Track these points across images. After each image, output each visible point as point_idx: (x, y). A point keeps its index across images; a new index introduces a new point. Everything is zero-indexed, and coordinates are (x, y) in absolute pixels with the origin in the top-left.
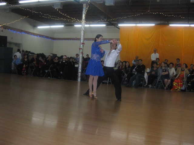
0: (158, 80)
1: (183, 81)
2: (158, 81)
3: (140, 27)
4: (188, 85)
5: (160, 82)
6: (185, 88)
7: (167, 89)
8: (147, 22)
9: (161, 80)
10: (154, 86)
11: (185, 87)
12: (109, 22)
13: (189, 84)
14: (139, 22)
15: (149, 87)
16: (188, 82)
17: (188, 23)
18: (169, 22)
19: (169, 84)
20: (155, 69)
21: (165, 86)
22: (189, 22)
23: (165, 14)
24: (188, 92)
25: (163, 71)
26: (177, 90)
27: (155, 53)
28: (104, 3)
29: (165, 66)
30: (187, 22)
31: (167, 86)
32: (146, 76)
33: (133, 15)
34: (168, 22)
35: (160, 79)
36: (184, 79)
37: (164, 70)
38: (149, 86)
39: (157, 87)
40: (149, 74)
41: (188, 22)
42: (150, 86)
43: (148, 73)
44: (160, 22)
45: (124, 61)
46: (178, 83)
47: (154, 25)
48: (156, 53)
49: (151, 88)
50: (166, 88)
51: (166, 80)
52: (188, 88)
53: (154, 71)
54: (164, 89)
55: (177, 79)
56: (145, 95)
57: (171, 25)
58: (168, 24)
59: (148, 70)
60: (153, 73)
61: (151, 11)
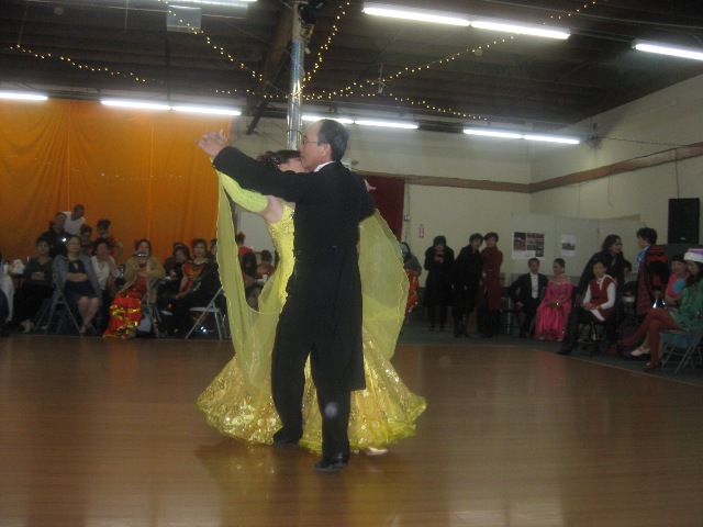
0: (55, 301)
1: (145, 303)
2: (53, 307)
4: (162, 315)
5: (59, 307)
6: (152, 327)
7: (88, 333)
8: (21, 85)
9: (64, 302)
10: (41, 325)
11: (152, 321)
13: (166, 313)
15: (23, 329)
16: (160, 304)
17: (169, 100)
18: (103, 92)
19: (97, 315)
20: (43, 261)
21: (80, 322)
22: (173, 96)
23: (78, 63)
24: (161, 337)
25: (71, 269)
26: (123, 331)
30: (165, 96)
31: (87, 321)
35: (60, 299)
36: (148, 294)
37: (76, 266)
38: (23, 324)
39: (52, 329)
41: (169, 96)
42: (27, 325)
44: (68, 89)
46: (126, 308)
49: (32, 331)
50: (83, 330)
51: (84, 299)
52: (161, 326)
53: (41, 268)
54: (78, 334)
55: (124, 295)
58: (96, 98)
59: (18, 266)
60: (38, 276)
61: (27, 48)
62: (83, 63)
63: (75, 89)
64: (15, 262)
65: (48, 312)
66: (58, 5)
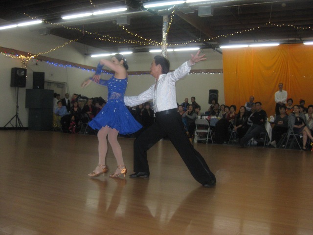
0: (289, 134)
2: (288, 137)
3: (254, 49)
5: (291, 137)
8: (266, 40)
10: (282, 145)
12: (205, 42)
14: (253, 41)
18: (303, 39)
20: (282, 116)
23: (296, 26)
27: (281, 91)
28: (196, 12)
29: (300, 112)
32: (269, 128)
33: (244, 29)
34: (300, 38)
35: (292, 133)
37: (299, 119)
39: (288, 146)
40: (274, 125)
43: (271, 123)
44: (287, 39)
45: (232, 106)
47: (277, 44)
48: (283, 91)
49: (278, 147)
53: (282, 119)
56: (268, 160)
57: (306, 43)
58: (302, 42)
59: (272, 119)
60: (280, 123)
61: (273, 23)
62: (299, 26)
63: (290, 39)
64: (270, 117)
65: (286, 139)
66: (283, 3)
